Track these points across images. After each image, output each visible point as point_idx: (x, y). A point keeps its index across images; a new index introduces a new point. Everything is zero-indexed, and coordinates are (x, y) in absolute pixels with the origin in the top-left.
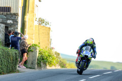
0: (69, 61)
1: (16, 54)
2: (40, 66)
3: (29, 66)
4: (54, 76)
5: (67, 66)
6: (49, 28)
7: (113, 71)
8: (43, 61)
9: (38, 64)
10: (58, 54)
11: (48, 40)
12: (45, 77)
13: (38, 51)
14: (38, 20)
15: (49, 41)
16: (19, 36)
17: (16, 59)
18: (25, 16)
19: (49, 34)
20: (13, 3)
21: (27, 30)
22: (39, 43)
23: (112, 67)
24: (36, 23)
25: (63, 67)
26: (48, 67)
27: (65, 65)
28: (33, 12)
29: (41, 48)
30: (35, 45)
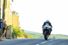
0: (29, 34)
2: (14, 37)
3: (8, 38)
4: (21, 42)
5: (28, 37)
6: (18, 16)
7: (54, 39)
8: (15, 34)
9: (12, 36)
10: (24, 31)
12: (17, 43)
13: (12, 29)
14: (11, 12)
15: (18, 23)
16: (2, 21)
18: (5, 10)
19: (18, 19)
21: (6, 17)
22: (13, 25)
23: (54, 37)
24: (11, 14)
25: (26, 38)
26: (18, 38)
27: (27, 36)
29: (14, 27)
30: (10, 26)
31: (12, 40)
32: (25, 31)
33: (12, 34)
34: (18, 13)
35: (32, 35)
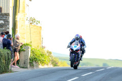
0: (60, 59)
1: (8, 54)
2: (33, 65)
3: (22, 66)
4: (47, 74)
5: (59, 64)
6: (41, 27)
7: (105, 68)
9: (30, 63)
10: (50, 53)
11: (40, 39)
12: (39, 76)
13: (30, 50)
14: (28, 19)
17: (9, 59)
18: (16, 16)
19: (40, 33)
20: (3, 3)
21: (18, 29)
22: (31, 42)
23: (104, 64)
27: (57, 63)
28: (24, 11)
29: (33, 47)
30: (27, 44)
31: (30, 69)
32: (52, 55)
33: (30, 59)
34: (39, 22)
35: (65, 61)
